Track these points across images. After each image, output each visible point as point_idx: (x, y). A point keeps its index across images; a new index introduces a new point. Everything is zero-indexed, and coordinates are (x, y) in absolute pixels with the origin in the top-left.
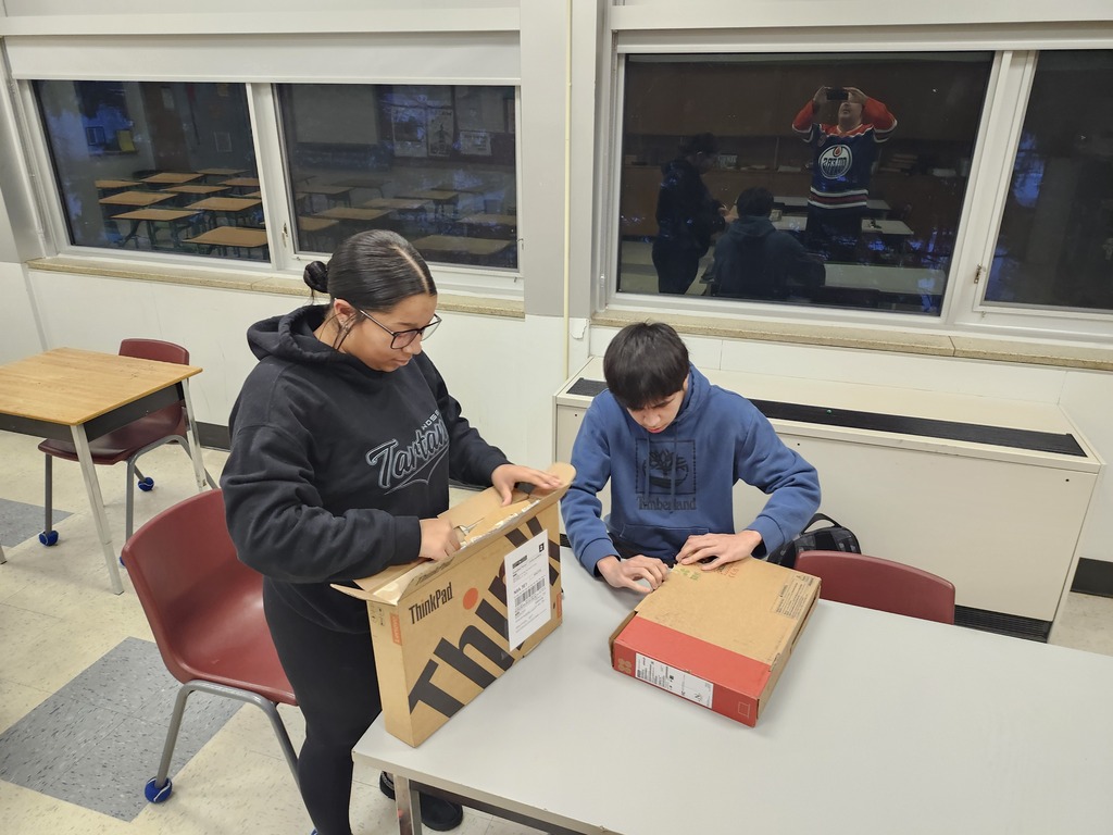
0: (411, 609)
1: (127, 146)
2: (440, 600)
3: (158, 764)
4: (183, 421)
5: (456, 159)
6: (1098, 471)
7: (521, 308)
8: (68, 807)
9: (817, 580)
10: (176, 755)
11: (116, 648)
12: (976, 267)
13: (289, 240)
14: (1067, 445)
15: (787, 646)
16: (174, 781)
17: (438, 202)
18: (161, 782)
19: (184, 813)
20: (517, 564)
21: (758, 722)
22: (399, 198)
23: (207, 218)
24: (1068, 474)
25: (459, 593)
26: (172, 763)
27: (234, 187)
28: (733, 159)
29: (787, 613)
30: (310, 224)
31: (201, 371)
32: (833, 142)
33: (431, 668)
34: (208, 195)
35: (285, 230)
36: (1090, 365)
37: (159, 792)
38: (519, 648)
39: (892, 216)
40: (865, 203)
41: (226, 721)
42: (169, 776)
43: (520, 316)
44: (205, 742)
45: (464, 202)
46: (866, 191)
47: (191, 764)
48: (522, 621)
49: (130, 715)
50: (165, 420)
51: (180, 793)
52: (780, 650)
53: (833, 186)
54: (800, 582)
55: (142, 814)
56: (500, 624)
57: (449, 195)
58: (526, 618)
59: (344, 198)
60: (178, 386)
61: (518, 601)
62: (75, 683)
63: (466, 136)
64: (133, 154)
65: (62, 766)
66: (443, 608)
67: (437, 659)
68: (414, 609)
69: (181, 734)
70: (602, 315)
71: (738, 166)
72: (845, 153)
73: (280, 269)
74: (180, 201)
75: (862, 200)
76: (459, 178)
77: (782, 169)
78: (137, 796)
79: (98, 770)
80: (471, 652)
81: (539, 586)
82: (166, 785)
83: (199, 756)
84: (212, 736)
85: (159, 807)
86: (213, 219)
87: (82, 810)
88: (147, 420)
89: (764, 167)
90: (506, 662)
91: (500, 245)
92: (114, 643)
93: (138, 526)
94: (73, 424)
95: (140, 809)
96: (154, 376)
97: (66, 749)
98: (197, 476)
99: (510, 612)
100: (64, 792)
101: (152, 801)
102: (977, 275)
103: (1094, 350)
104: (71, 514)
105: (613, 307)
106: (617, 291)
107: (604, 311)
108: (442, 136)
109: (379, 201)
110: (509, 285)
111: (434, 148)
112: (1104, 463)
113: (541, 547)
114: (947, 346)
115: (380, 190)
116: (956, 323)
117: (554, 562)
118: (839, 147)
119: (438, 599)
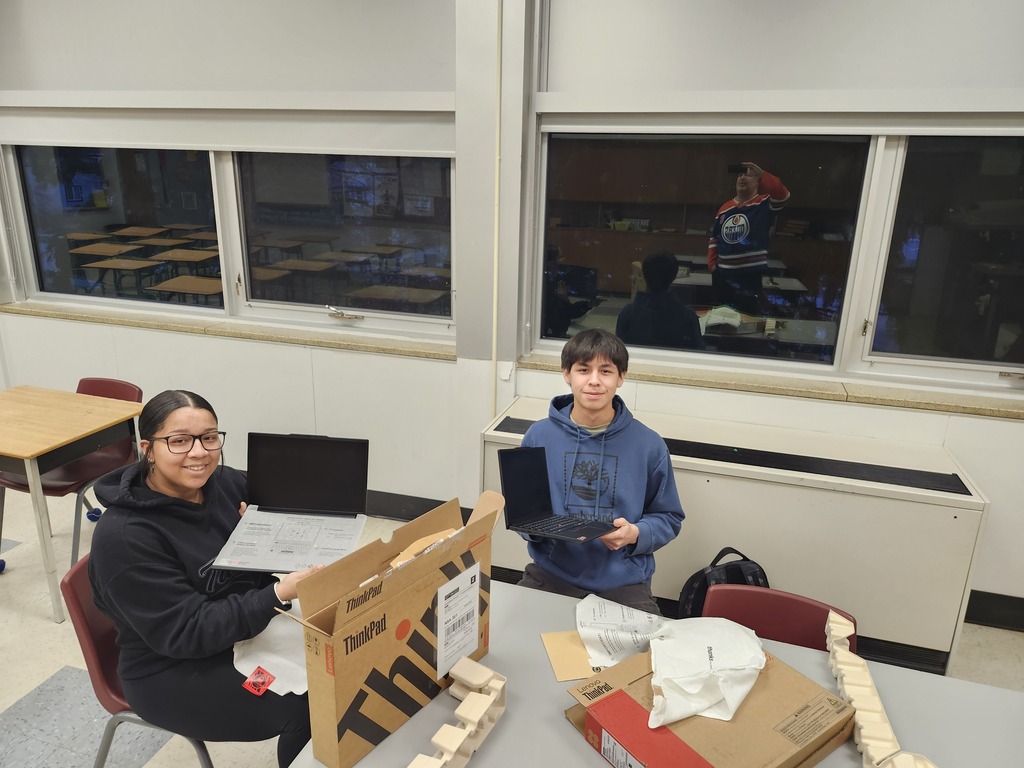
0: (346, 640)
1: (101, 204)
2: (374, 632)
4: (133, 454)
5: (399, 219)
6: (983, 508)
7: (454, 352)
11: (53, 677)
12: (863, 322)
13: (242, 289)
14: (953, 484)
17: (382, 256)
20: (449, 596)
22: (347, 252)
23: (170, 267)
24: (956, 512)
25: (392, 625)
27: (197, 240)
28: (645, 223)
30: (263, 274)
32: (732, 211)
33: (361, 697)
34: (172, 247)
35: (239, 280)
36: (969, 411)
38: (446, 677)
39: (788, 274)
40: (765, 262)
41: (155, 751)
43: (453, 359)
45: (406, 256)
46: (765, 252)
48: (450, 651)
49: (61, 746)
50: (116, 454)
53: (735, 249)
56: (429, 653)
57: (394, 250)
59: (296, 251)
60: (131, 422)
61: (448, 632)
63: (409, 199)
64: (107, 209)
66: (377, 639)
67: (367, 689)
68: (349, 640)
70: (527, 358)
71: (650, 229)
72: (742, 220)
73: (232, 314)
74: (146, 252)
75: (764, 260)
76: (396, 235)
77: (690, 232)
80: (400, 681)
81: (468, 616)
86: (175, 269)
88: (98, 454)
89: (673, 230)
90: (433, 691)
91: (436, 295)
92: (51, 672)
94: (26, 458)
96: (108, 413)
99: (440, 642)
102: (865, 328)
103: (973, 397)
104: (20, 543)
105: (537, 351)
106: (541, 338)
107: (529, 355)
108: (387, 199)
109: (329, 255)
110: (443, 331)
111: (379, 209)
112: (988, 502)
113: (473, 579)
114: (841, 392)
115: (330, 244)
116: (848, 371)
117: (484, 593)
118: (737, 215)
119: (372, 630)
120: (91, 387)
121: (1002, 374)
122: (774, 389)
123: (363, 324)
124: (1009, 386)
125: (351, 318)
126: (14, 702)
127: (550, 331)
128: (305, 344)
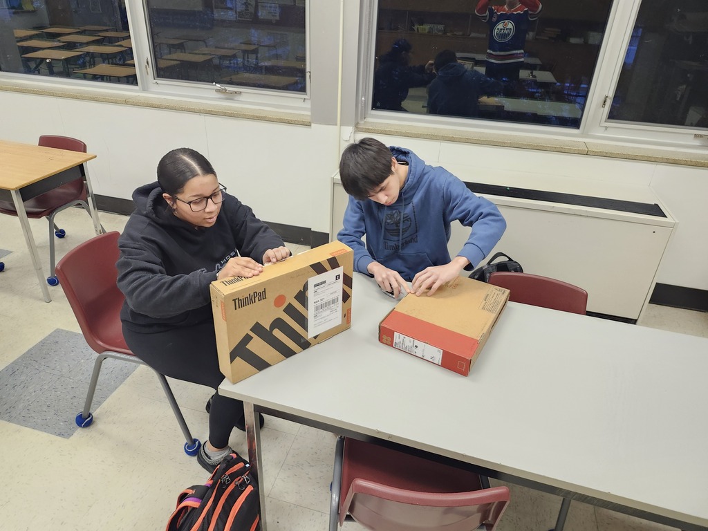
0: (235, 300)
1: (27, 7)
2: (257, 299)
3: (84, 405)
4: (84, 190)
5: (256, 22)
6: (673, 226)
7: (309, 119)
8: (27, 431)
9: (508, 291)
10: (94, 399)
11: (50, 335)
12: (604, 97)
13: (150, 70)
14: (655, 210)
15: (488, 330)
16: (94, 414)
17: (245, 52)
18: (86, 415)
19: (102, 433)
20: (318, 285)
21: (470, 373)
22: (219, 48)
23: (87, 59)
24: (654, 228)
25: (271, 296)
26: (92, 404)
27: (105, 37)
28: (441, 27)
29: (489, 310)
30: (163, 64)
31: (95, 157)
32: (503, 17)
33: (247, 339)
34: (88, 44)
35: (147, 63)
36: (671, 161)
37: (85, 421)
38: (315, 337)
39: (543, 68)
40: (522, 59)
41: (125, 379)
42: (90, 412)
43: (308, 125)
44: (112, 392)
45: (263, 52)
46: (522, 51)
47: (105, 404)
48: (318, 321)
49: (62, 376)
50: (72, 190)
51: (98, 421)
52: (485, 331)
53: (503, 47)
54: (497, 292)
55: (75, 434)
56: (303, 321)
57: (253, 47)
58: (323, 320)
59: (180, 47)
60: (81, 167)
61: (317, 309)
62: (24, 357)
63: (262, 6)
64: (34, 12)
65: (21, 406)
66: (258, 304)
67: (252, 334)
68: (237, 301)
69: (97, 387)
70: (362, 124)
71: (445, 32)
72: (510, 25)
73: (144, 89)
74: (70, 46)
75: (521, 57)
76: (255, 35)
77: (473, 35)
78: (71, 423)
79: (45, 409)
80: (277, 333)
81: (334, 301)
82: (89, 417)
83: (108, 400)
84: (116, 388)
85: (86, 430)
86: (92, 59)
87: (37, 432)
88: (59, 191)
89: (461, 33)
90: (305, 345)
91: (292, 80)
92: (48, 332)
93: (59, 259)
94: (13, 189)
95: (74, 431)
96: (63, 160)
97: (22, 396)
98: (96, 227)
99: (310, 314)
100: (24, 421)
101: (81, 426)
102: (605, 102)
103: (674, 152)
104: (12, 252)
105: (369, 120)
106: (372, 109)
107: (363, 122)
108: (247, 6)
109: (205, 50)
110: (300, 104)
111: (240, 14)
112: (677, 221)
113: (338, 277)
114: (583, 148)
115: (205, 42)
116: (589, 133)
117: (347, 289)
118: (507, 21)
119: (255, 297)
120: (48, 142)
121: (696, 136)
122: (537, 146)
123: (241, 98)
124: (698, 144)
125: (231, 93)
126: (27, 350)
127: (378, 104)
128: (200, 112)
